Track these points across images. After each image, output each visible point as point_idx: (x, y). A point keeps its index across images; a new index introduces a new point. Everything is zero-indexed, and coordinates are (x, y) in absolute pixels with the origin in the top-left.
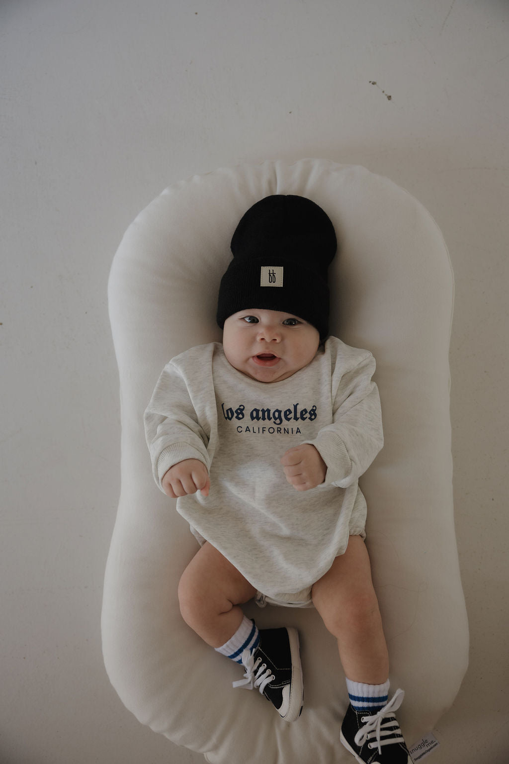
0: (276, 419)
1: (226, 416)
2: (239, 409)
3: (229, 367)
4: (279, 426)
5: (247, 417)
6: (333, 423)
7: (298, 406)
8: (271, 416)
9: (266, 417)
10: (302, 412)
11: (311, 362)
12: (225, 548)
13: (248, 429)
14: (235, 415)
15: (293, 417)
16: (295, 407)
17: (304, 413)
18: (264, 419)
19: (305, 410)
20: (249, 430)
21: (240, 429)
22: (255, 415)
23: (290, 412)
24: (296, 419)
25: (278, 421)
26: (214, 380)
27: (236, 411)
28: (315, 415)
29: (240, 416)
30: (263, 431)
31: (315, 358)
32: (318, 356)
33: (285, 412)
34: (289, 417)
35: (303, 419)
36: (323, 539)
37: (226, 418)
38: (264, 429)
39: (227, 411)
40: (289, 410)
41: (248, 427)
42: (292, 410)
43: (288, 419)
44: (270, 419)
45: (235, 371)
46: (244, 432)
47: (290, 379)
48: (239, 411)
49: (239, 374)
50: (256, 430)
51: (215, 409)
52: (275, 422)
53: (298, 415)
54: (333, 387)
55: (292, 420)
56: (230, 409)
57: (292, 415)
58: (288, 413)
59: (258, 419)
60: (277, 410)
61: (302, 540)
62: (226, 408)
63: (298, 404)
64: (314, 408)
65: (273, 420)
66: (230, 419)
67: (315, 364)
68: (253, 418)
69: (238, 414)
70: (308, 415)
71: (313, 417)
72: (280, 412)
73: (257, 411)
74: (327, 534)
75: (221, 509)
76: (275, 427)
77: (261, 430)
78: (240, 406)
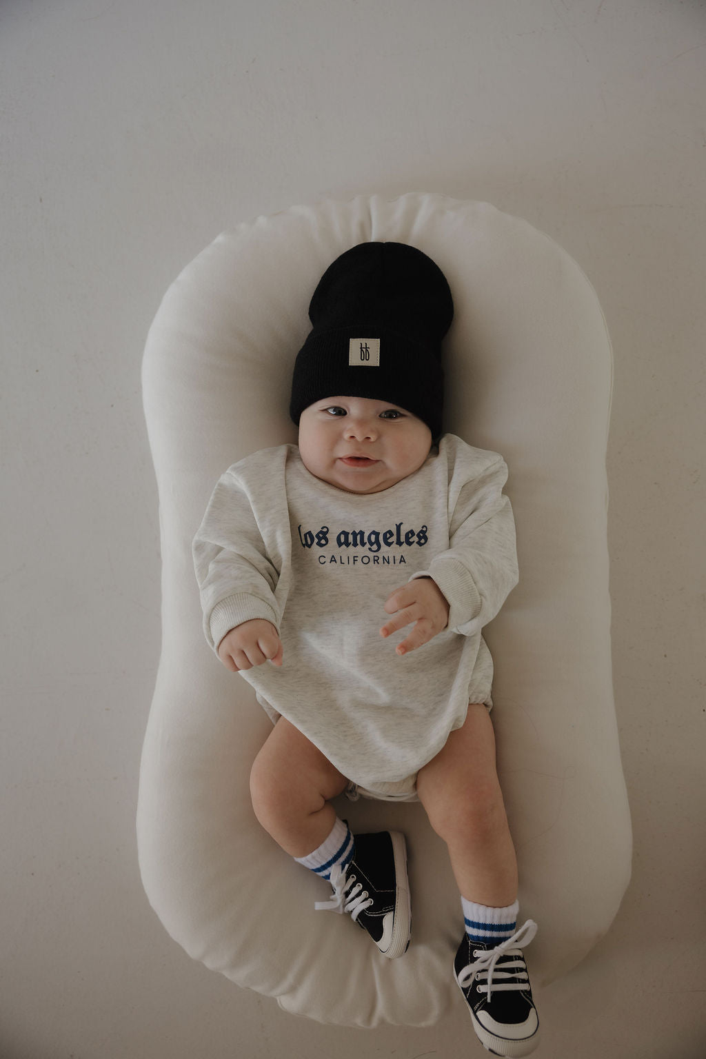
0: (371, 544)
1: (304, 542)
2: (321, 532)
3: (308, 476)
4: (375, 554)
5: (333, 542)
6: (450, 548)
7: (402, 526)
8: (366, 540)
9: (358, 542)
10: (407, 535)
11: (420, 469)
12: (303, 722)
13: (333, 559)
14: (316, 540)
15: (395, 542)
16: (398, 527)
17: (410, 535)
18: (355, 545)
19: (412, 532)
20: (335, 561)
21: (322, 560)
22: (343, 540)
23: (392, 535)
24: (399, 543)
25: (375, 547)
26: (287, 495)
27: (317, 536)
28: (426, 539)
29: (323, 542)
30: (354, 560)
31: (425, 463)
32: (431, 459)
33: (385, 535)
34: (390, 541)
35: (410, 544)
36: (434, 709)
37: (304, 545)
38: (356, 559)
39: (305, 535)
40: (390, 532)
41: (333, 556)
42: (394, 531)
43: (389, 544)
44: (363, 544)
45: (316, 481)
46: (328, 563)
47: (391, 490)
48: (321, 535)
49: (321, 485)
50: (345, 560)
51: (289, 535)
52: (370, 549)
53: (403, 539)
54: (450, 500)
55: (394, 545)
56: (310, 533)
57: (394, 539)
58: (388, 536)
59: (348, 544)
60: (374, 532)
61: (406, 709)
62: (304, 531)
63: (402, 523)
64: (424, 529)
65: (368, 546)
66: (309, 546)
67: (426, 469)
68: (340, 544)
69: (320, 539)
70: (415, 539)
71: (423, 541)
72: (377, 534)
73: (346, 534)
74: (440, 701)
75: (298, 670)
76: (371, 555)
77: (351, 560)
78: (323, 528)
